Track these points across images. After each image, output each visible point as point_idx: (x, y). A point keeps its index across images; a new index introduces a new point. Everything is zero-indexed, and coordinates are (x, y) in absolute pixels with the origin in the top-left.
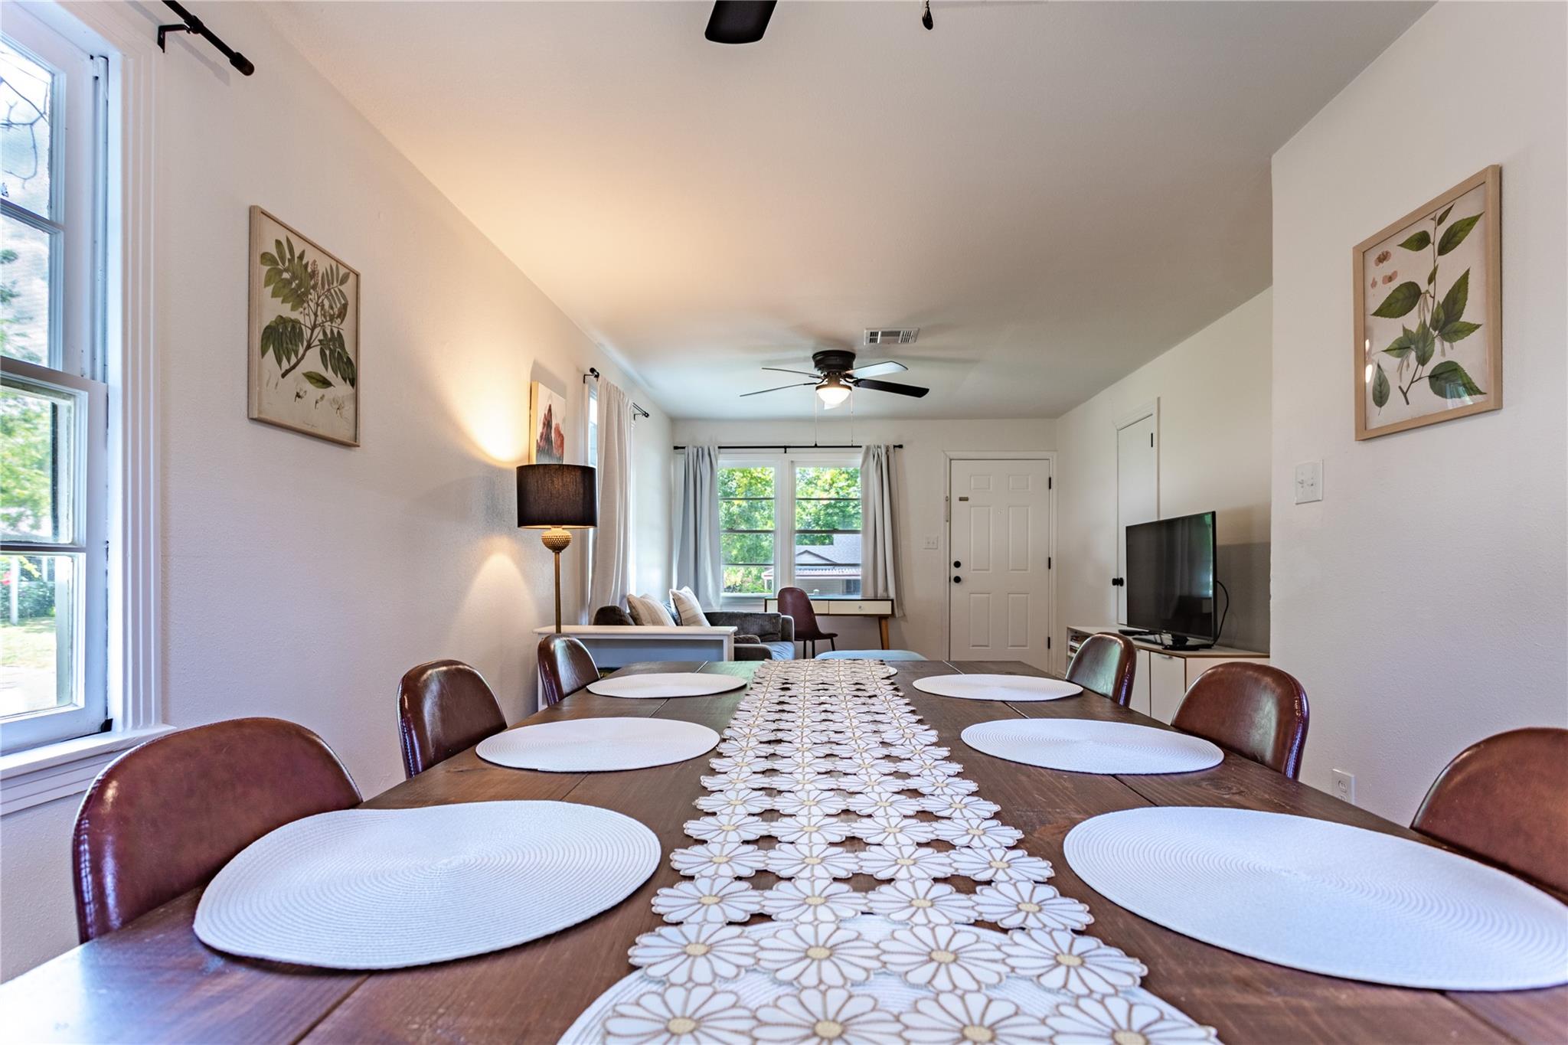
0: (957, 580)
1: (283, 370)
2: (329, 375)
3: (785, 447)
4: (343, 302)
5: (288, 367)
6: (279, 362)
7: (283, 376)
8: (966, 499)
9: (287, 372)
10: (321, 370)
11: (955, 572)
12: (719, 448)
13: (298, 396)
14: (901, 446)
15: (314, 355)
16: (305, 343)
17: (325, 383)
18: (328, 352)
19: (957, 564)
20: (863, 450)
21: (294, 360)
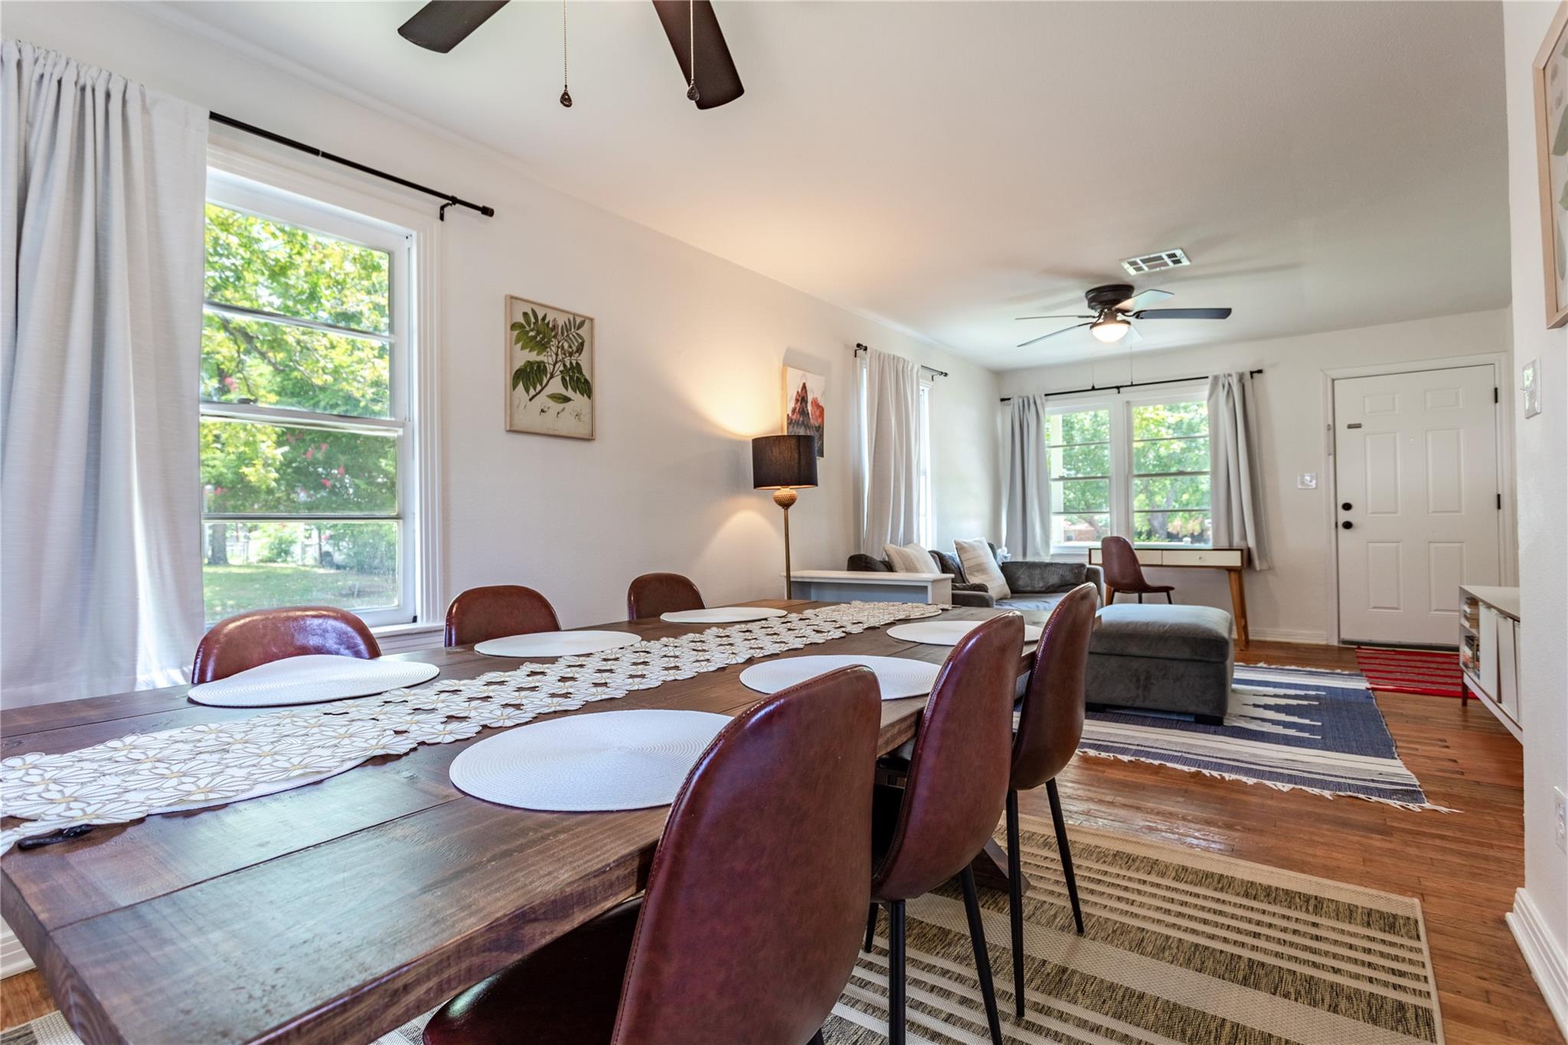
0: (1348, 525)
1: (531, 396)
2: (570, 393)
3: (1118, 388)
4: (580, 341)
5: (534, 393)
6: (527, 391)
7: (531, 400)
8: (1358, 426)
9: (534, 397)
10: (562, 391)
11: (1344, 516)
12: (1046, 395)
13: (543, 411)
14: (1260, 372)
15: (557, 380)
16: (549, 375)
17: (567, 399)
18: (568, 378)
19: (1347, 507)
20: (1209, 380)
21: (539, 388)
